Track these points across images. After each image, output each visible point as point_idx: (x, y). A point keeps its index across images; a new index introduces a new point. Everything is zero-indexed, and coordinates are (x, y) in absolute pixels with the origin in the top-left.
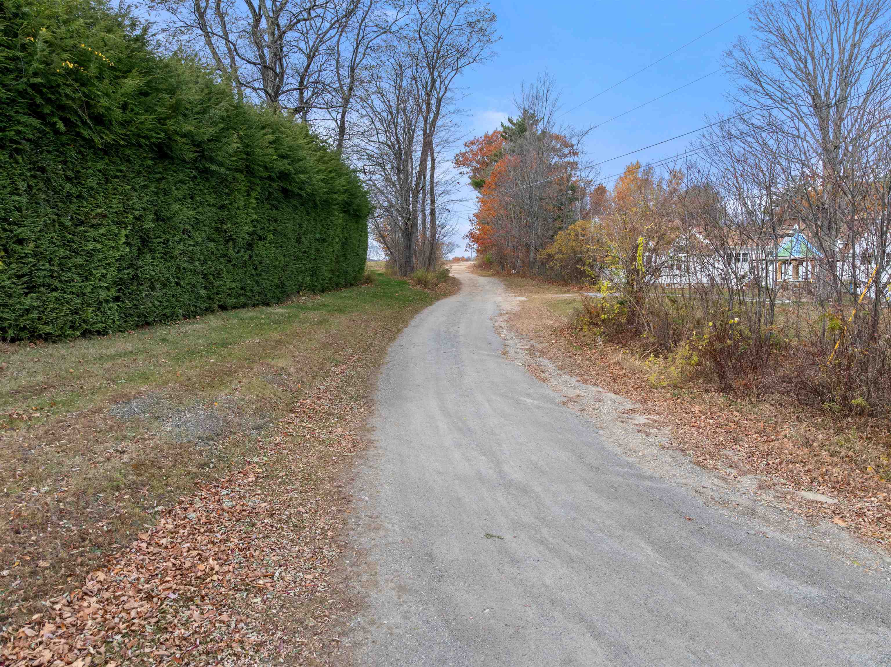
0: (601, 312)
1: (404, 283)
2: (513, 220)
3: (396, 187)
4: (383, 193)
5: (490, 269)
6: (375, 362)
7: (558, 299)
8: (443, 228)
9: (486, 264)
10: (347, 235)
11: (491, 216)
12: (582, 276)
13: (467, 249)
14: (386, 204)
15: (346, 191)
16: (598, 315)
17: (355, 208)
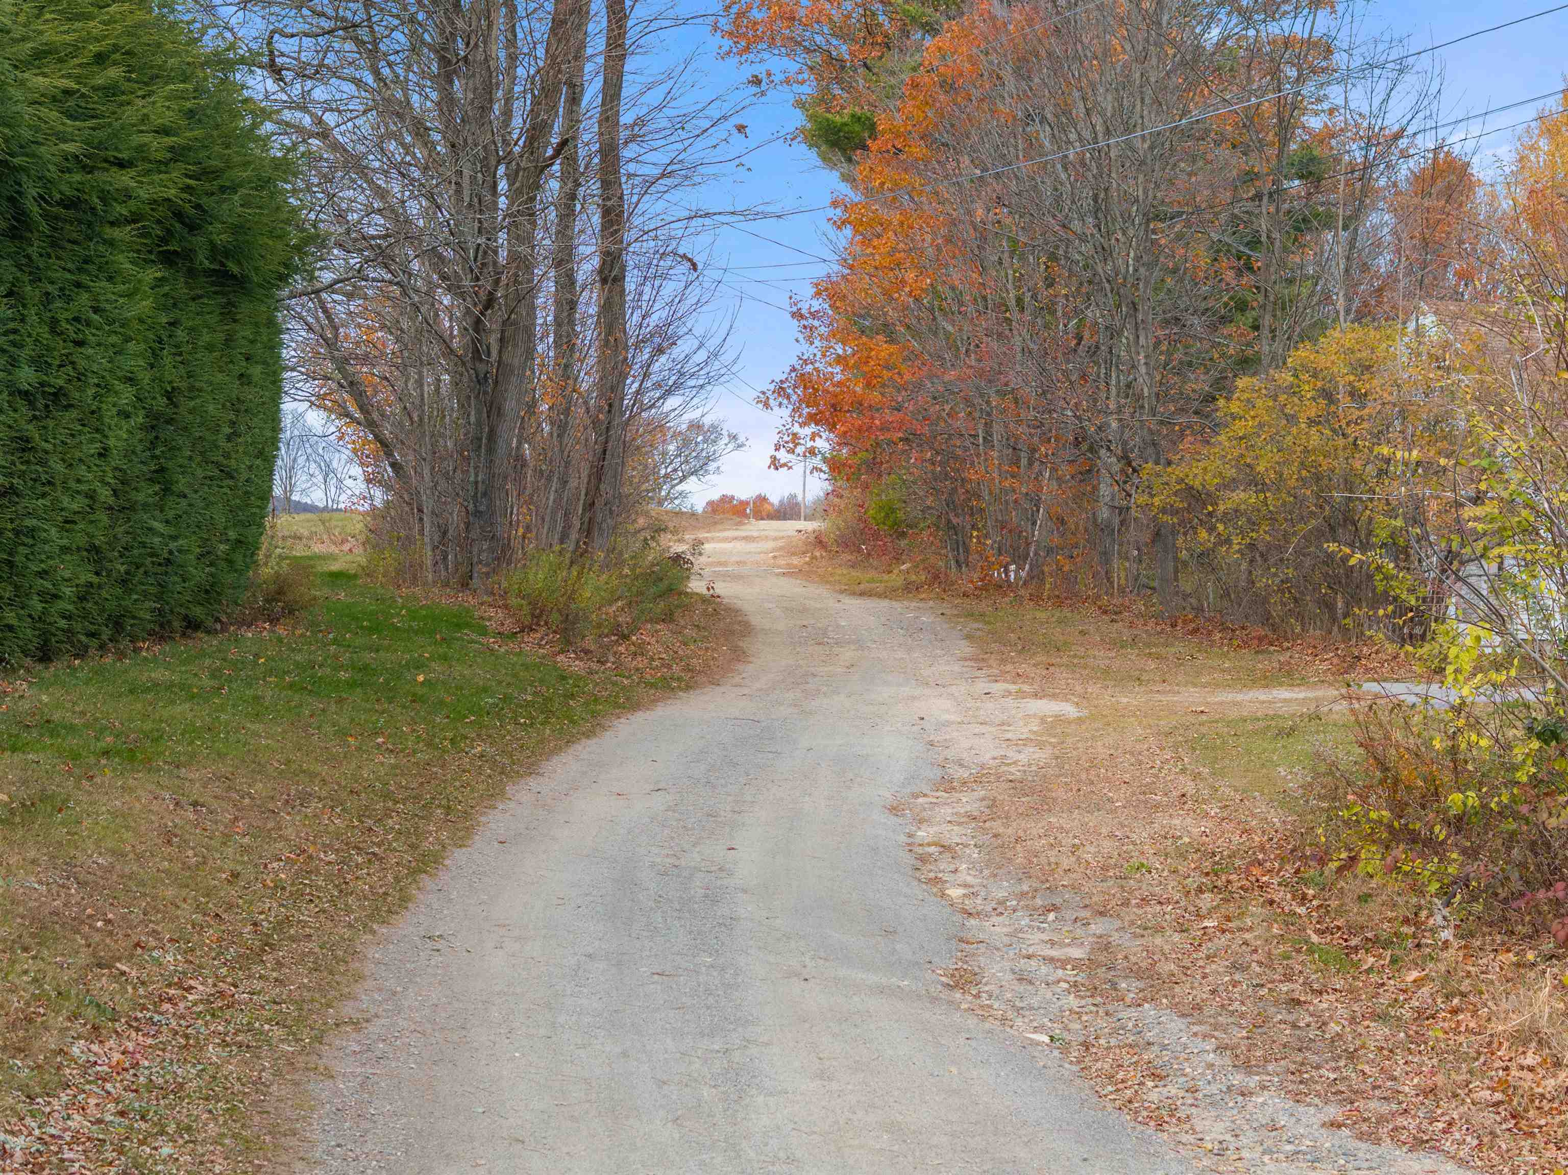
0: (1446, 777)
1: (460, 622)
2: (1015, 315)
3: (429, 145)
4: (363, 171)
5: (898, 559)
6: (298, 1020)
7: (1233, 714)
8: (660, 351)
9: (876, 536)
10: (172, 373)
11: (903, 296)
12: (1354, 599)
13: (783, 455)
14: (376, 226)
15: (177, 154)
16: (1435, 793)
17: (223, 238)
